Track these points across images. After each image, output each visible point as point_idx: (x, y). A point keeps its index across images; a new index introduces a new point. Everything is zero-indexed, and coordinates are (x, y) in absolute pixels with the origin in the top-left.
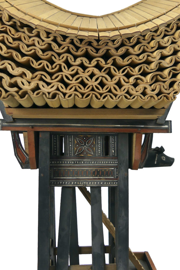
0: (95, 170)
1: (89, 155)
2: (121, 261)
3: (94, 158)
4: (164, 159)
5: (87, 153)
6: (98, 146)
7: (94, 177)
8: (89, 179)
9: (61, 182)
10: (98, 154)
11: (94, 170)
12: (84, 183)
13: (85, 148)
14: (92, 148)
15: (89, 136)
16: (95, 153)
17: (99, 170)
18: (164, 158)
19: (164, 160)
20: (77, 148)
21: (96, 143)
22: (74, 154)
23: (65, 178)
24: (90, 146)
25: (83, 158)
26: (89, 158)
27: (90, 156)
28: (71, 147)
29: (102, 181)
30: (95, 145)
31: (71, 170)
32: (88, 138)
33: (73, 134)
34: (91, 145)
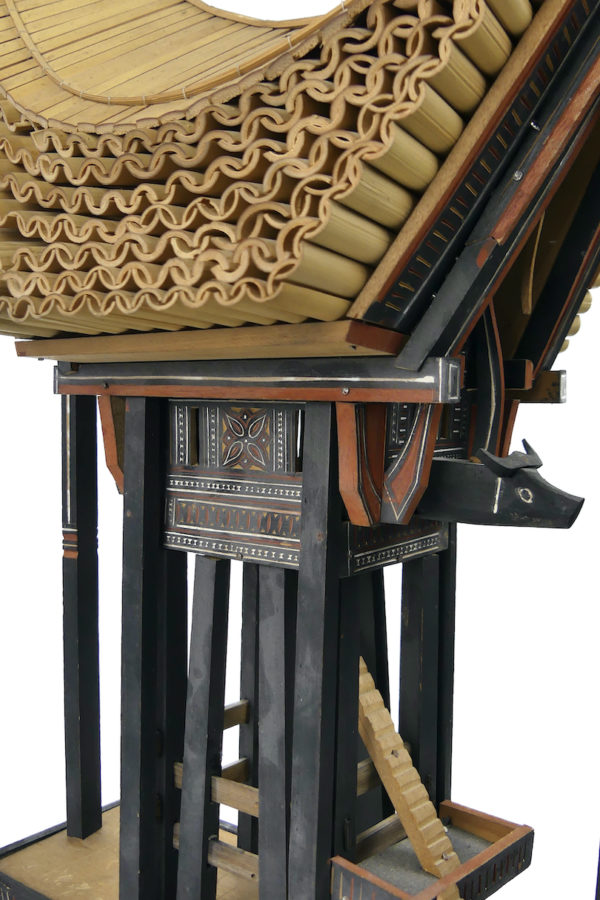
0: (268, 513)
1: (254, 468)
2: (299, 803)
3: (266, 476)
4: (528, 498)
5: (251, 462)
6: (276, 441)
7: (265, 536)
8: (252, 539)
9: (190, 540)
10: (276, 467)
11: (265, 515)
12: (239, 550)
13: (245, 445)
14: (262, 447)
15: (255, 410)
16: (269, 462)
17: (276, 516)
18: (530, 493)
19: (530, 501)
20: (228, 444)
21: (271, 430)
22: (222, 462)
23: (199, 528)
24: (257, 441)
25: (239, 474)
26: (255, 475)
27: (257, 471)
28: (215, 441)
29: (282, 551)
30: (269, 439)
31: (213, 509)
32: (253, 417)
33: (220, 405)
34: (259, 437)
